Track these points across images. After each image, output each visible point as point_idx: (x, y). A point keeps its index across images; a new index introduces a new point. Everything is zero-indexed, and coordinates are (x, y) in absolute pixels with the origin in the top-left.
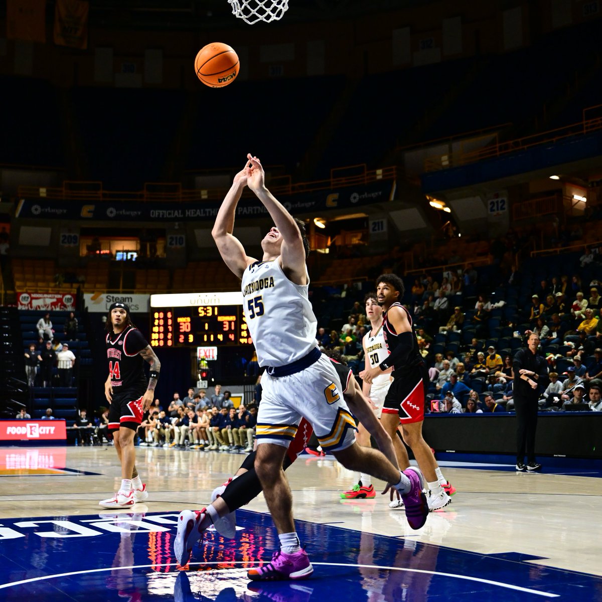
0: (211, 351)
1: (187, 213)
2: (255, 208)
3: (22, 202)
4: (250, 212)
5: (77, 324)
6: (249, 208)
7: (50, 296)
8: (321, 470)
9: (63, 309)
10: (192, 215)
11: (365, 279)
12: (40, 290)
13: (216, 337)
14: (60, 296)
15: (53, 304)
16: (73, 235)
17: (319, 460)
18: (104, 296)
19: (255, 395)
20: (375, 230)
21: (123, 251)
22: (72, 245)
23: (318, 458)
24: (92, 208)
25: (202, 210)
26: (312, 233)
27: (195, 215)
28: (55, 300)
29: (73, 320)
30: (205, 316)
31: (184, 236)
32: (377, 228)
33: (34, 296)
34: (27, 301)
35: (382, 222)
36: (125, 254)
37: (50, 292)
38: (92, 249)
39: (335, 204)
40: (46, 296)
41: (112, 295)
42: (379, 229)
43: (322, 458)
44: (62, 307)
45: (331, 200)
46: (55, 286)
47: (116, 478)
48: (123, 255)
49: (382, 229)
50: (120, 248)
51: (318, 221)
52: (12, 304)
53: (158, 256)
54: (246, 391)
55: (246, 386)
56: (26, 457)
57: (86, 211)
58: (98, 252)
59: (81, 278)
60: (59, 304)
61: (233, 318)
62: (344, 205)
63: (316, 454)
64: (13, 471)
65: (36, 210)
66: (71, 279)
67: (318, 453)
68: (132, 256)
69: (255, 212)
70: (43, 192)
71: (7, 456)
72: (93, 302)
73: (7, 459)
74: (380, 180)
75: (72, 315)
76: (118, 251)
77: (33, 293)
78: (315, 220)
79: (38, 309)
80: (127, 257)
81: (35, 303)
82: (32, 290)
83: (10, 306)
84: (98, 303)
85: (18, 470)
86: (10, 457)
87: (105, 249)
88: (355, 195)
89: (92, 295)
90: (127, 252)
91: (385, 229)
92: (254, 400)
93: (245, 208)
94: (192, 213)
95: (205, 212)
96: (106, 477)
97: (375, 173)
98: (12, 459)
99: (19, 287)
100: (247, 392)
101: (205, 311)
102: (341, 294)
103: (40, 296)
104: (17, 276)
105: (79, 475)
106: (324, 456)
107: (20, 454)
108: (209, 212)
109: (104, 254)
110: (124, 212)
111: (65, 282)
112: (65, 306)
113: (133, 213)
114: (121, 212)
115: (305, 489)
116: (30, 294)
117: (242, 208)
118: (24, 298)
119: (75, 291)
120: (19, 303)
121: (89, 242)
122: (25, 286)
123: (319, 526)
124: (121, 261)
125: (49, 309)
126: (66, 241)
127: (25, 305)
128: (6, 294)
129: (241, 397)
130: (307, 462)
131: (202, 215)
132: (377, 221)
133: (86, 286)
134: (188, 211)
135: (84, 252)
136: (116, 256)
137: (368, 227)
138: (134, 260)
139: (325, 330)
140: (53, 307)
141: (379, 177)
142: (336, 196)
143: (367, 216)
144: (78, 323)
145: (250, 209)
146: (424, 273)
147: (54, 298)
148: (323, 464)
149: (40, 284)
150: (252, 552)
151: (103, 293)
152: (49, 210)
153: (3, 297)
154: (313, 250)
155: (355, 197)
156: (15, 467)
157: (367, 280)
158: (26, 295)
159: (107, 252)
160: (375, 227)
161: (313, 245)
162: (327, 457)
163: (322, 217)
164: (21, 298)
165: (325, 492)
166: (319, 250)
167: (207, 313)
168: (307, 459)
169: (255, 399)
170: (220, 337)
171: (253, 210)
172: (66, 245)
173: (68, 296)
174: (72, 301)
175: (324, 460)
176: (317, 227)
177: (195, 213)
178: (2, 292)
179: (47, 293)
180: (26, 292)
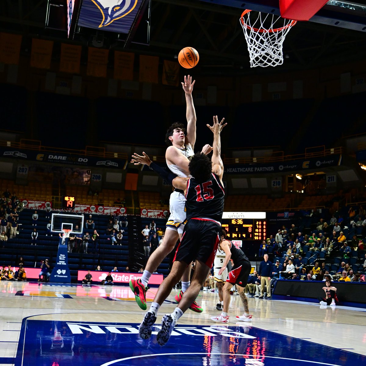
0: (239, 243)
1: (228, 170)
4: (261, 170)
6: (260, 168)
7: (157, 211)
9: (163, 217)
11: (324, 207)
12: (152, 208)
13: (242, 235)
14: (162, 211)
15: (158, 215)
20: (330, 181)
25: (236, 169)
26: (295, 182)
30: (236, 224)
32: (330, 180)
33: (149, 210)
34: (145, 213)
35: (333, 177)
39: (307, 167)
40: (155, 211)
42: (331, 181)
45: (305, 165)
46: (160, 206)
49: (333, 181)
51: (298, 175)
52: (138, 214)
54: (257, 264)
55: (257, 262)
60: (161, 215)
61: (251, 226)
62: (312, 167)
69: (264, 170)
70: (155, 158)
74: (332, 154)
77: (149, 209)
78: (296, 175)
79: (151, 217)
81: (149, 214)
82: (148, 207)
83: (137, 215)
88: (319, 162)
91: (335, 181)
93: (258, 168)
94: (231, 170)
95: (237, 170)
97: (330, 151)
99: (142, 206)
100: (258, 265)
101: (236, 222)
102: (310, 215)
103: (152, 211)
104: (141, 200)
105: (171, 303)
108: (240, 170)
111: (164, 204)
116: (147, 209)
120: (141, 214)
122: (145, 205)
125: (156, 217)
126: (165, 183)
127: (144, 215)
128: (135, 209)
129: (255, 267)
132: (330, 176)
134: (228, 169)
137: (325, 179)
141: (332, 153)
142: (308, 162)
143: (325, 173)
145: (261, 168)
146: (357, 205)
147: (159, 212)
149: (152, 205)
150: (259, 350)
153: (134, 211)
154: (294, 191)
155: (318, 164)
157: (325, 208)
160: (329, 179)
163: (300, 174)
164: (142, 211)
166: (298, 191)
167: (237, 222)
170: (244, 235)
171: (263, 169)
172: (166, 185)
173: (166, 211)
176: (297, 179)
177: (232, 170)
178: (133, 208)
179: (156, 209)
180: (145, 209)
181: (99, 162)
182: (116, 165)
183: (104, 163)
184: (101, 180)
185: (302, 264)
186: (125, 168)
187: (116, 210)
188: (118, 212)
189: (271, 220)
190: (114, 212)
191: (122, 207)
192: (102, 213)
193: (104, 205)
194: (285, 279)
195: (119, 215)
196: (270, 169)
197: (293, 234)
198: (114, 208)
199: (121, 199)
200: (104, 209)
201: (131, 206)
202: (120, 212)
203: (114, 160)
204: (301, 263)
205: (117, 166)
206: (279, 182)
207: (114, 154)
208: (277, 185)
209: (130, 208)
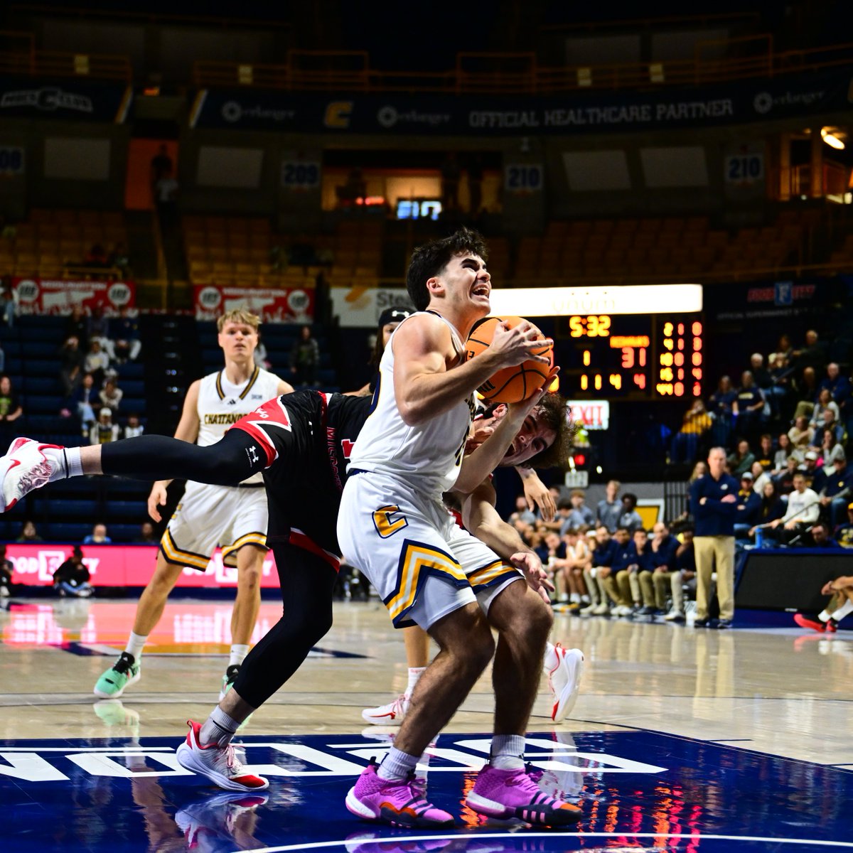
0: (596, 411)
1: (546, 119)
2: (694, 105)
3: (203, 95)
4: (683, 114)
5: (316, 351)
6: (680, 106)
7: (261, 292)
8: (826, 660)
9: (287, 319)
10: (559, 123)
12: (241, 280)
13: (606, 381)
14: (281, 293)
15: (267, 309)
16: (307, 164)
17: (824, 639)
18: (372, 293)
19: (688, 502)
21: (413, 199)
22: (306, 186)
23: (820, 635)
24: (347, 107)
25: (580, 112)
26: (817, 159)
27: (566, 122)
28: (270, 301)
29: (308, 343)
30: (584, 337)
31: (540, 168)
33: (227, 291)
34: (214, 301)
36: (416, 205)
37: (261, 283)
38: (347, 194)
40: (252, 292)
41: (388, 291)
43: (829, 636)
44: (286, 315)
46: (272, 272)
47: (399, 665)
48: (412, 208)
50: (405, 192)
51: (829, 133)
52: (183, 308)
53: (485, 210)
54: (669, 493)
55: (668, 485)
56: (213, 621)
57: (335, 114)
58: (360, 201)
59: (327, 255)
60: (280, 310)
61: (642, 341)
63: (816, 628)
64: (188, 646)
65: (232, 111)
66: (303, 256)
67: (821, 626)
68: (431, 209)
69: (694, 115)
70: (245, 73)
71: (177, 617)
72: (348, 305)
73: (177, 624)
75: (306, 332)
76: (401, 200)
77: (228, 286)
78: (823, 132)
80: (420, 211)
82: (224, 279)
84: (361, 307)
85: (199, 645)
86: (181, 620)
87: (375, 195)
89: (346, 292)
90: (420, 200)
92: (685, 514)
93: (672, 107)
94: (559, 117)
95: (585, 116)
96: (378, 663)
98: (187, 624)
99: (198, 274)
100: (671, 496)
101: (585, 327)
103: (241, 292)
104: (193, 250)
105: (322, 657)
106: (834, 631)
107: (203, 614)
108: (595, 116)
109: (372, 206)
110: (413, 116)
111: (292, 263)
112: (292, 314)
113: (434, 119)
114: (408, 116)
115: (790, 695)
116: (220, 288)
117: (664, 107)
118: (209, 297)
119: (311, 282)
120: (198, 308)
121: (342, 180)
122: (211, 271)
123: (820, 769)
124: (409, 220)
126: (294, 177)
127: (209, 311)
128: (171, 289)
129: (658, 507)
130: (798, 642)
131: (581, 121)
133: (335, 271)
134: (550, 114)
135: (330, 200)
136: (397, 209)
138: (435, 216)
139: (841, 369)
140: (268, 315)
144: (320, 347)
145: (683, 108)
147: (269, 296)
148: (831, 648)
149: (241, 268)
151: (371, 286)
152: (257, 112)
153: (164, 294)
154: (817, 195)
156: (193, 638)
158: (210, 290)
159: (378, 200)
161: (817, 186)
162: (839, 634)
163: (837, 126)
164: (201, 297)
165: (835, 704)
166: (832, 198)
167: (588, 330)
168: (798, 637)
169: (689, 510)
170: (616, 381)
171: (690, 111)
172: (294, 186)
173: (299, 294)
174: (307, 303)
175: (833, 640)
176: (827, 148)
177: (565, 116)
178: (163, 283)
179: (256, 286)
180: (213, 285)
181: (11, 95)
182: (85, 104)
183: (30, 98)
184: (21, 170)
185: (842, 488)
186: (122, 116)
187: (90, 295)
188: (100, 303)
189: (721, 316)
190: (86, 302)
191: (116, 280)
192: (33, 306)
193: (42, 275)
194: (777, 547)
195: (106, 315)
196: (717, 111)
197: (809, 370)
198: (80, 285)
199: (110, 247)
200: (43, 291)
201: (155, 276)
202: (108, 303)
203: (73, 84)
204: (841, 484)
205: (90, 109)
206: (756, 161)
207: (71, 60)
208: (745, 174)
209: (149, 283)
